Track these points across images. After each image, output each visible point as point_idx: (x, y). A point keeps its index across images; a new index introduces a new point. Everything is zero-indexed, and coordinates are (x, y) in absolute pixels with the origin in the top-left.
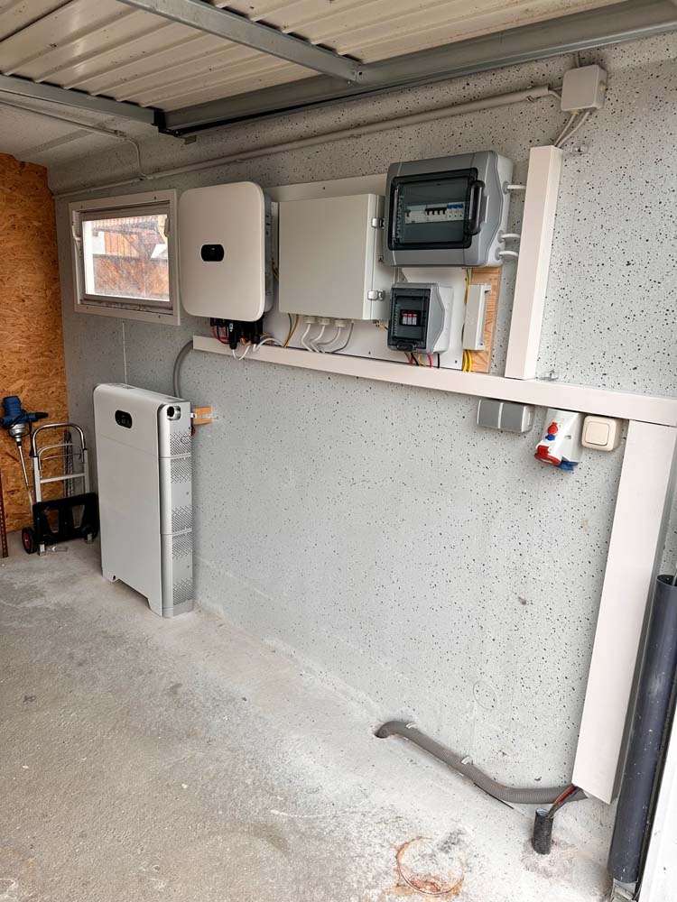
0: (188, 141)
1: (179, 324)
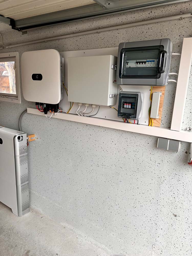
0: (24, 33)
1: (20, 103)
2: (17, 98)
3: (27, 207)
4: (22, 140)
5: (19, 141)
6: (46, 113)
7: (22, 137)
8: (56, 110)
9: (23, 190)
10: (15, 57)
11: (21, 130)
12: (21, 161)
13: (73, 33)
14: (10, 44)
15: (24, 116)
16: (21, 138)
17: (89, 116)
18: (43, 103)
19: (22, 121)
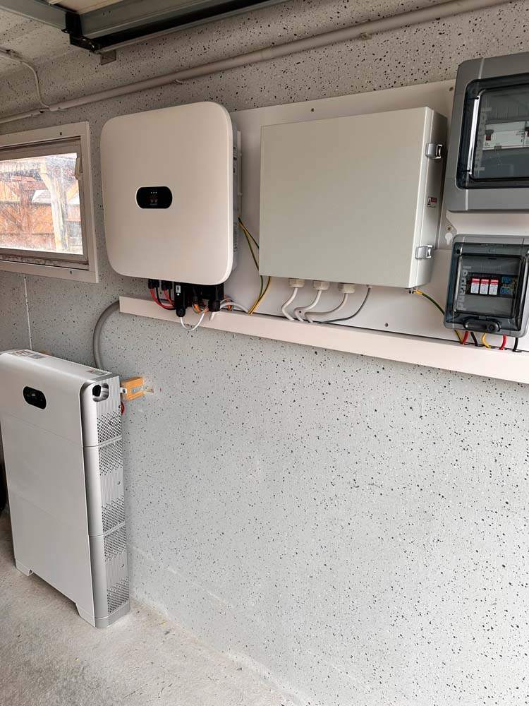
0: (107, 59)
1: (97, 282)
2: (85, 267)
3: (121, 599)
4: (106, 396)
5: (95, 400)
6: (181, 314)
7: (106, 386)
8: (215, 304)
9: (108, 549)
10: (78, 138)
11: (99, 365)
12: (104, 462)
13: (274, 46)
14: (63, 100)
15: (109, 321)
16: (102, 389)
17: (328, 323)
18: (171, 282)
19: (103, 336)
